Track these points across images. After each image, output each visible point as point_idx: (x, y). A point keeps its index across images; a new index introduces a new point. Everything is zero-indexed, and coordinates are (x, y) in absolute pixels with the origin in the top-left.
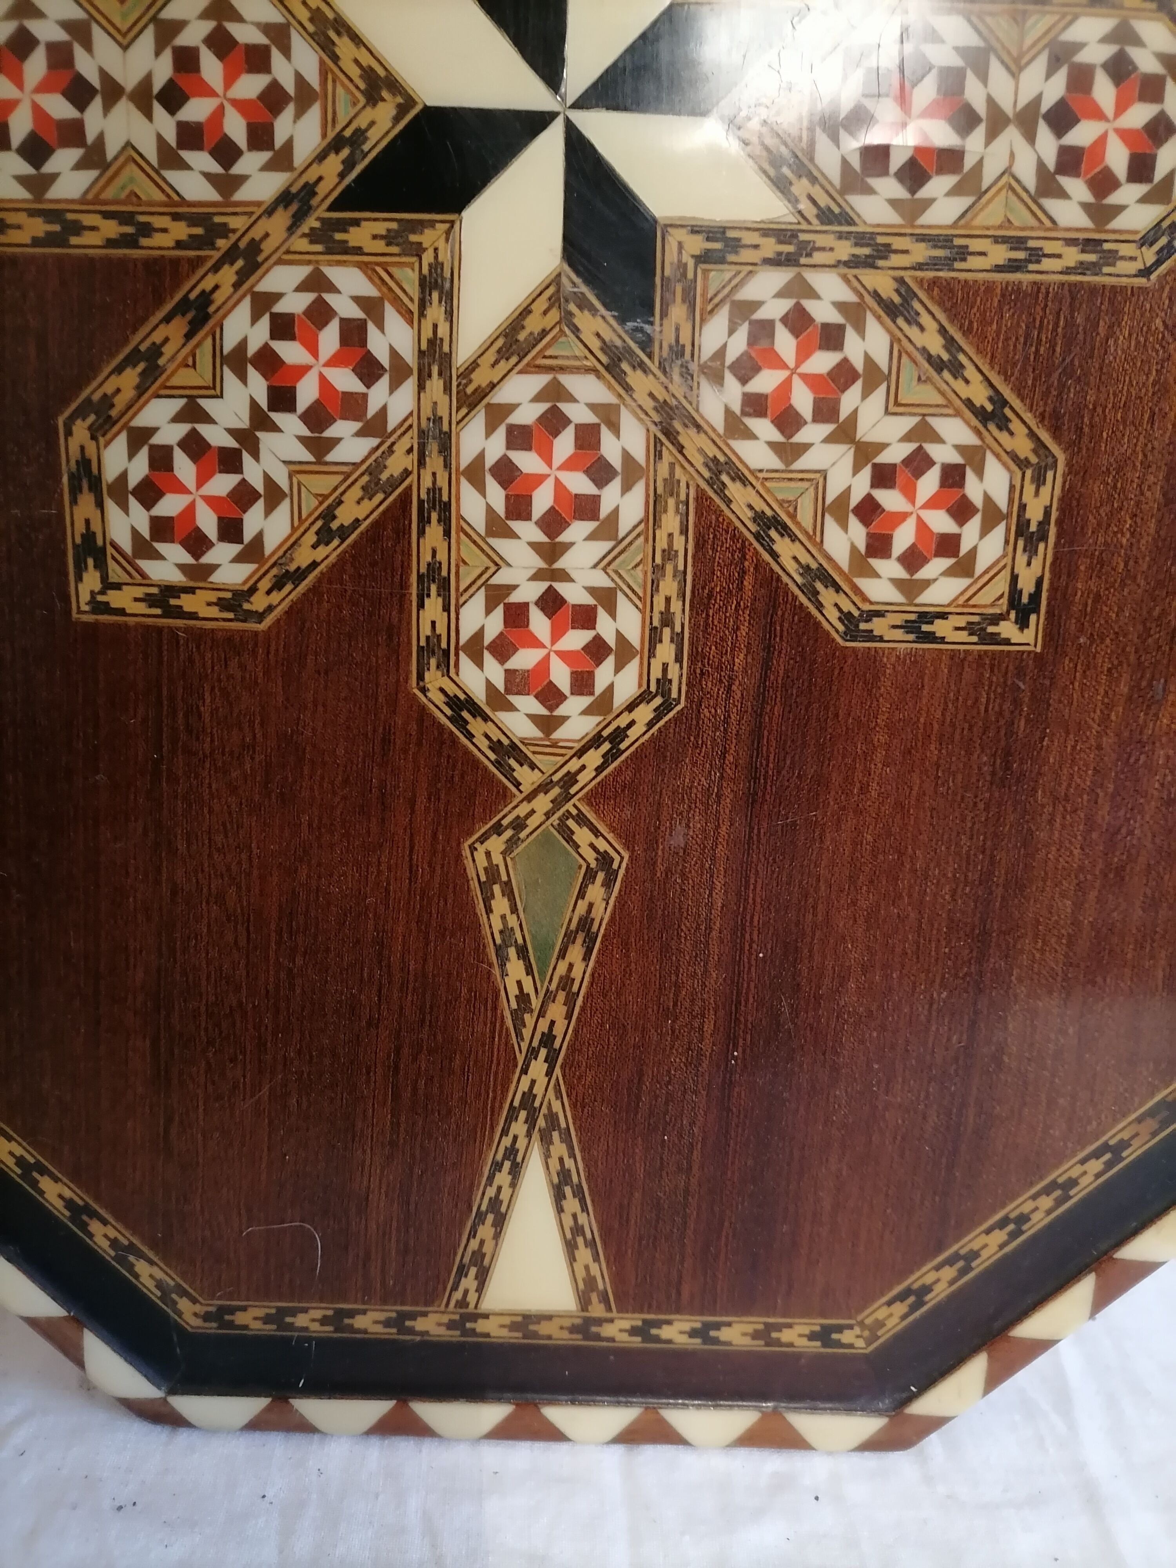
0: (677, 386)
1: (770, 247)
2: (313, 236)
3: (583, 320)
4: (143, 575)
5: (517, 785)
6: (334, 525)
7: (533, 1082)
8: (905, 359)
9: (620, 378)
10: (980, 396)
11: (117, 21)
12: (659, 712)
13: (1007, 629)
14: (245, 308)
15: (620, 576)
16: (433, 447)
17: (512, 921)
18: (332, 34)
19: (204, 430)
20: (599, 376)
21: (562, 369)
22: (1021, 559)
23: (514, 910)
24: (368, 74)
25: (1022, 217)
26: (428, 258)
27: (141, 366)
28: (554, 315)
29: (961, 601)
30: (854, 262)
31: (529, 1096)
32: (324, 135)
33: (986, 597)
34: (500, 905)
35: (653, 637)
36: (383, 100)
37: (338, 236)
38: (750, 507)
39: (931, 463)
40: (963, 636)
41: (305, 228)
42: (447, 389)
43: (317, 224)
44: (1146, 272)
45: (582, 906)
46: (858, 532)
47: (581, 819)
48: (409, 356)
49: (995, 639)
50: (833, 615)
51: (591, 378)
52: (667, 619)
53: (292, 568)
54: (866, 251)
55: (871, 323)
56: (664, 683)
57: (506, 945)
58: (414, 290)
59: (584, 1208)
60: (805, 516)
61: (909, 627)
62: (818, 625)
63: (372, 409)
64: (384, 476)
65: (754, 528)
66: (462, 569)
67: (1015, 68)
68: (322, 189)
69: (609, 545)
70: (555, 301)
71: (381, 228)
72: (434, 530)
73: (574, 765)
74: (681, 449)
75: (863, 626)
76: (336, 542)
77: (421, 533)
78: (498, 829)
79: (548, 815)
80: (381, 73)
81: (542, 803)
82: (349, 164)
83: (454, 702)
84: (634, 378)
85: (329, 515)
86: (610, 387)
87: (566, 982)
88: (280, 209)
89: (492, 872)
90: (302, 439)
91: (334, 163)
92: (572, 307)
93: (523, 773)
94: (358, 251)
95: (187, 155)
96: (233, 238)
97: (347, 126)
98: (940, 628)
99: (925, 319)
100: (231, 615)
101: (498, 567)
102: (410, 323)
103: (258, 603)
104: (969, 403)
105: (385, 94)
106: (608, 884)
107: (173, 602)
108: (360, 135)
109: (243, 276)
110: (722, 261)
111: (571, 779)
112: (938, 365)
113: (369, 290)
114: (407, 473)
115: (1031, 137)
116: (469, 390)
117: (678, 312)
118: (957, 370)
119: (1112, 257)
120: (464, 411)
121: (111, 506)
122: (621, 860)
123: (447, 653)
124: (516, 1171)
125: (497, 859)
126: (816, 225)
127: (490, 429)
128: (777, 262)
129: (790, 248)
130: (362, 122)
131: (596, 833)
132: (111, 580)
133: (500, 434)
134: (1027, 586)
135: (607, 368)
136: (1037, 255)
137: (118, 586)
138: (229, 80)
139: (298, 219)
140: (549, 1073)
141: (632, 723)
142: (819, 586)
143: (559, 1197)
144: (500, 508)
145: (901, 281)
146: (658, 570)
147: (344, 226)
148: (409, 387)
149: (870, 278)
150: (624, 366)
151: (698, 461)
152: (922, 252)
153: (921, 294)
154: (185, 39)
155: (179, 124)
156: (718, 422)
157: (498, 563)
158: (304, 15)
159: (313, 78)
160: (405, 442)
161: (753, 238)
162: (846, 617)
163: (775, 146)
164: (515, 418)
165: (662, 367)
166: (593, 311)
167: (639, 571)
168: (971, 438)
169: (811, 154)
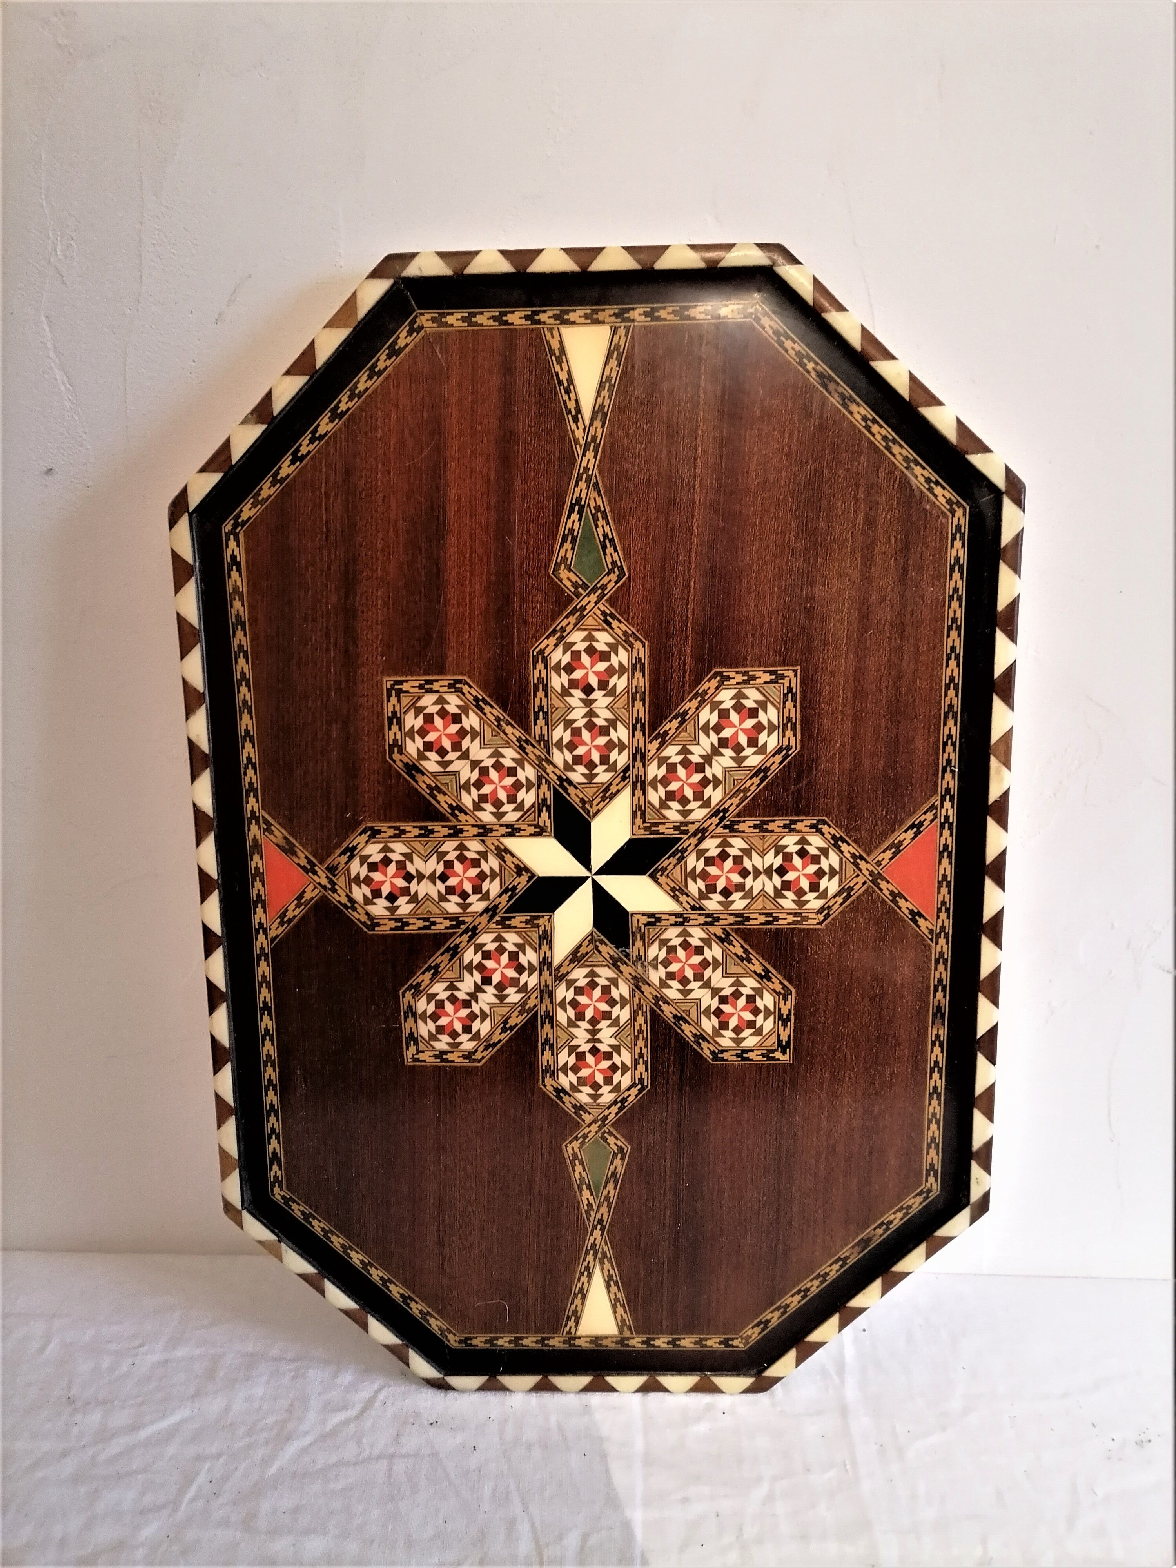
0: (640, 969)
1: (673, 920)
2: (498, 923)
3: (602, 948)
4: (433, 1047)
5: (584, 1121)
6: (508, 1026)
7: (595, 1239)
8: (728, 957)
9: (618, 968)
10: (759, 970)
11: (423, 852)
12: (640, 1091)
13: (778, 1055)
14: (472, 950)
15: (622, 1040)
16: (546, 996)
17: (584, 1175)
18: (503, 854)
19: (456, 993)
20: (609, 967)
21: (595, 966)
22: (781, 1028)
23: (584, 1170)
24: (517, 866)
25: (770, 906)
26: (542, 928)
27: (432, 971)
28: (591, 946)
29: (759, 1045)
30: (706, 924)
31: (594, 1245)
32: (501, 888)
33: (769, 1043)
34: (579, 1168)
35: (636, 1063)
36: (523, 875)
37: (507, 922)
38: (671, 1013)
39: (742, 994)
40: (760, 1058)
41: (495, 920)
42: (551, 974)
43: (499, 919)
44: (820, 923)
45: (612, 1168)
46: (715, 1021)
47: (610, 1134)
48: (535, 962)
49: (773, 1059)
50: (707, 1052)
51: (606, 968)
52: (641, 1055)
53: (492, 1042)
54: (710, 920)
55: (714, 945)
56: (641, 1080)
57: (581, 1184)
58: (537, 940)
59: (619, 1290)
60: (693, 1015)
61: (737, 1055)
62: (701, 1055)
63: (522, 983)
64: (527, 1007)
65: (673, 1020)
66: (559, 1040)
67: (762, 855)
68: (500, 907)
69: (617, 1028)
70: (590, 942)
72: (547, 1026)
73: (606, 1113)
74: (642, 992)
75: (719, 1056)
76: (509, 1032)
77: (542, 1027)
78: (576, 1138)
79: (596, 1132)
80: (522, 866)
81: (594, 1128)
82: (511, 898)
83: (556, 1090)
84: (623, 968)
85: (506, 1022)
86: (614, 971)
87: (607, 1198)
88: (485, 914)
89: (575, 1155)
90: (495, 995)
91: (505, 897)
92: (598, 943)
93: (585, 1116)
94: (515, 927)
95: (449, 897)
96: (467, 925)
97: (509, 885)
98: (750, 1055)
99: (735, 943)
100: (468, 1061)
101: (573, 1039)
102: (536, 951)
103: (478, 1056)
104: (755, 972)
105: (524, 873)
106: (622, 1158)
107: (444, 1057)
108: (514, 888)
109: (471, 938)
110: (655, 925)
111: (606, 1118)
112: (742, 959)
113: (519, 940)
114: (535, 1006)
115: (771, 878)
116: (559, 975)
117: (639, 943)
118: (749, 960)
119: (807, 918)
120: (557, 982)
121: (419, 1021)
122: (628, 1148)
123: (553, 1071)
124: (590, 1276)
125: (577, 1150)
126: (690, 911)
127: (568, 988)
128: (676, 924)
129: (681, 920)
130: (515, 883)
131: (617, 1139)
132: (420, 1049)
133: (572, 990)
134: (784, 1038)
135: (612, 965)
136: (777, 919)
137: (423, 1052)
138: (465, 871)
139: (491, 918)
140: (602, 1235)
141: (629, 1095)
142: (701, 1041)
143: (608, 1286)
144: (573, 1017)
145: (724, 929)
147: (509, 919)
148: (536, 975)
149: (712, 929)
150: (619, 963)
151: (650, 997)
152: (732, 919)
153: (733, 934)
154: (448, 858)
155: (446, 887)
156: (657, 982)
157: (573, 1037)
158: (493, 848)
159: (496, 868)
160: (535, 995)
161: (667, 917)
162: (712, 1053)
163: (672, 885)
164: (577, 984)
165: (633, 964)
166: (606, 945)
167: (629, 1038)
168: (757, 985)
169: (686, 886)
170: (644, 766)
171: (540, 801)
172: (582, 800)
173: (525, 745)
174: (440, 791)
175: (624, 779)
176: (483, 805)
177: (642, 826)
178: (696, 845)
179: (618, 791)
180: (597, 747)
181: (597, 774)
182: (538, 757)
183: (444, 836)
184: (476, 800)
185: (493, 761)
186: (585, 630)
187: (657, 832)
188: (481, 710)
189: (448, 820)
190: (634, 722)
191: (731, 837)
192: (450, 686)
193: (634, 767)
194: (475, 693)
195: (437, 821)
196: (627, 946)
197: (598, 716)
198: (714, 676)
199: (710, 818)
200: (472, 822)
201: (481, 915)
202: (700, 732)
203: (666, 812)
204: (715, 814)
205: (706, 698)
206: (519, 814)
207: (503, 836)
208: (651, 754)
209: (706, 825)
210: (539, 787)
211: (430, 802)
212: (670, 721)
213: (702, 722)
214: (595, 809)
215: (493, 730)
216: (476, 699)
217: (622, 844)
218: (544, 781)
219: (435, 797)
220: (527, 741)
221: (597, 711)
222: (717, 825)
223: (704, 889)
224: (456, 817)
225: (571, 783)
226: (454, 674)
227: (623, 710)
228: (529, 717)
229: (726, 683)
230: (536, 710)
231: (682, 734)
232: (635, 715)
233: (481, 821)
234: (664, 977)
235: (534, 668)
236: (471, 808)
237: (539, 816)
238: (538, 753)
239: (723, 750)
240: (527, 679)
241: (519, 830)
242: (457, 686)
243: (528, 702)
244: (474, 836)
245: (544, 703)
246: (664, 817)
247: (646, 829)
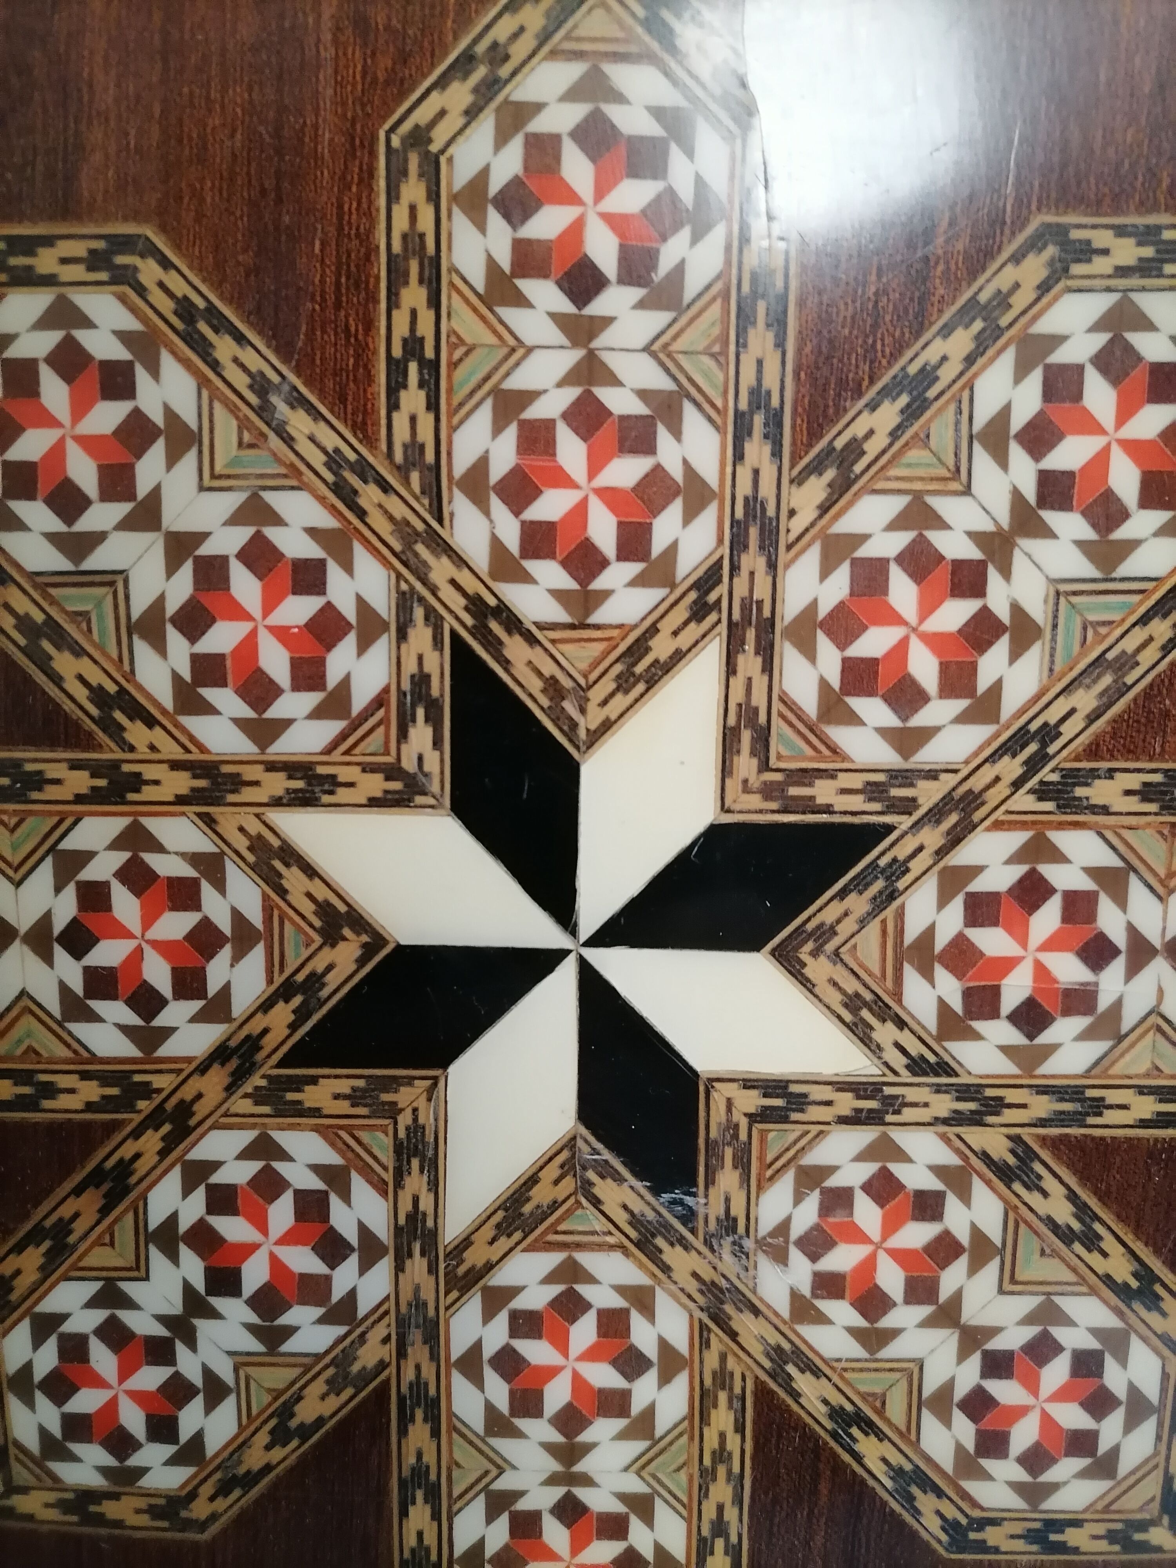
0: (728, 1263)
1: (846, 1103)
2: (258, 1096)
3: (604, 1189)
4: (54, 1478)
6: (292, 1424)
8: (1022, 1227)
9: (654, 1256)
10: (1123, 1273)
11: (6, 852)
13: (1159, 1535)
14: (173, 1180)
15: (659, 1481)
16: (416, 1336)
18: (278, 864)
19: (126, 1316)
20: (627, 1254)
21: (579, 1246)
25: (1173, 1064)
26: (405, 1119)
27: (47, 1244)
28: (568, 1184)
29: (1100, 1506)
30: (956, 1119)
32: (270, 981)
33: (1132, 1501)
35: (703, 1549)
36: (345, 939)
37: (290, 1096)
38: (825, 1402)
39: (1058, 1349)
40: (1103, 1546)
41: (248, 1088)
42: (432, 1270)
43: (263, 1083)
46: (965, 1429)
48: (382, 1229)
49: (1145, 1550)
50: (933, 1524)
51: (617, 1257)
52: (720, 1528)
53: (242, 1470)
54: (972, 1106)
55: (979, 1188)
58: (387, 1157)
60: (896, 1410)
61: (1030, 1536)
62: (914, 1534)
63: (338, 1293)
64: (354, 1369)
65: (829, 1425)
66: (455, 1473)
67: (1163, 892)
68: (269, 1042)
69: (645, 1444)
70: (568, 1168)
71: (344, 1086)
72: (419, 1430)
74: (733, 1335)
75: (972, 1536)
76: (295, 1443)
77: (403, 1432)
80: (342, 908)
82: (302, 1015)
84: (672, 1255)
85: (286, 1412)
86: (641, 1266)
88: (216, 1066)
90: (251, 1328)
91: (283, 1013)
92: (591, 1175)
94: (316, 1112)
95: (98, 1006)
96: (158, 1099)
97: (298, 970)
98: (1072, 1537)
99: (1049, 1183)
100: (165, 1524)
101: (501, 1471)
102: (384, 1193)
103: (200, 1509)
104: (1108, 1279)
105: (347, 932)
107: (93, 1508)
108: (316, 980)
109: (171, 1142)
110: (785, 1120)
112: (1066, 1235)
113: (331, 1157)
114: (382, 1365)
116: (461, 1270)
117: (728, 1179)
120: (455, 1294)
121: (12, 1402)
126: (906, 1076)
127: (488, 1315)
128: (855, 1119)
129: (873, 1104)
130: (319, 964)
132: (15, 1483)
133: (502, 1320)
135: (638, 1245)
137: (24, 1490)
138: (148, 920)
139: (239, 1076)
142: (915, 1490)
144: (503, 1404)
145: (1016, 1139)
146: (707, 1476)
147: (298, 1084)
148: (384, 1268)
149: (976, 1137)
150: (660, 1242)
151: (757, 1350)
152: (1042, 1106)
153: (1045, 1155)
154: (92, 872)
155: (87, 970)
156: (782, 1305)
157: (501, 1466)
158: (241, 843)
159: (255, 916)
160: (380, 1331)
161: (824, 1094)
162: (950, 1526)
163: (851, 986)
164: (520, 1303)
165: (707, 1243)
166: (619, 1179)
167: (683, 1476)
168: (1110, 1320)
169: (898, 995)
170: (772, 566)
171: (406, 686)
172: (552, 686)
173: (354, 480)
174: (62, 640)
175: (699, 611)
176: (210, 694)
177: (755, 781)
178: (941, 853)
179: (678, 656)
180: (609, 495)
181: (606, 594)
182: (401, 526)
183: (79, 799)
184: (186, 674)
185: (242, 535)
186: (578, 55)
187: (809, 805)
188: (203, 349)
189: (90, 743)
190: (743, 405)
191: (1061, 826)
192: (95, 261)
193: (735, 568)
194: (180, 288)
195: (53, 743)
196: (688, 1181)
197: (614, 381)
198: (1035, 244)
199: (993, 758)
200: (171, 750)
201: (203, 1068)
202: (977, 447)
203: (841, 735)
204: (1009, 748)
205: (1004, 322)
206: (332, 728)
207: (277, 802)
208: (798, 525)
209: (977, 783)
210: (402, 635)
211: (28, 679)
212: (873, 406)
213: (984, 412)
214: (593, 718)
215: (244, 424)
216: (185, 310)
217: (687, 841)
218: (419, 613)
219: (44, 663)
220: (363, 470)
221: (613, 361)
222: (1017, 784)
223: (956, 1004)
224: (116, 731)
225: (513, 623)
226: (107, 218)
227: (707, 360)
228: (370, 378)
229: (1077, 269)
230: (397, 352)
231: (915, 455)
232: (748, 377)
233: (202, 749)
234: (806, 1290)
235: (393, 196)
236: (168, 703)
237: (403, 735)
238: (399, 510)
239: (1052, 518)
240: (366, 238)
241: (332, 783)
242: (121, 260)
243: (369, 325)
244: (181, 800)
245: (425, 328)
246: (835, 750)
247: (768, 791)
